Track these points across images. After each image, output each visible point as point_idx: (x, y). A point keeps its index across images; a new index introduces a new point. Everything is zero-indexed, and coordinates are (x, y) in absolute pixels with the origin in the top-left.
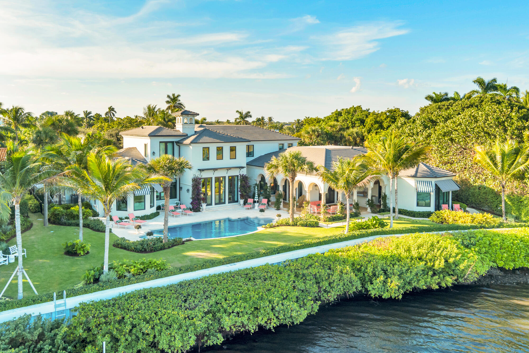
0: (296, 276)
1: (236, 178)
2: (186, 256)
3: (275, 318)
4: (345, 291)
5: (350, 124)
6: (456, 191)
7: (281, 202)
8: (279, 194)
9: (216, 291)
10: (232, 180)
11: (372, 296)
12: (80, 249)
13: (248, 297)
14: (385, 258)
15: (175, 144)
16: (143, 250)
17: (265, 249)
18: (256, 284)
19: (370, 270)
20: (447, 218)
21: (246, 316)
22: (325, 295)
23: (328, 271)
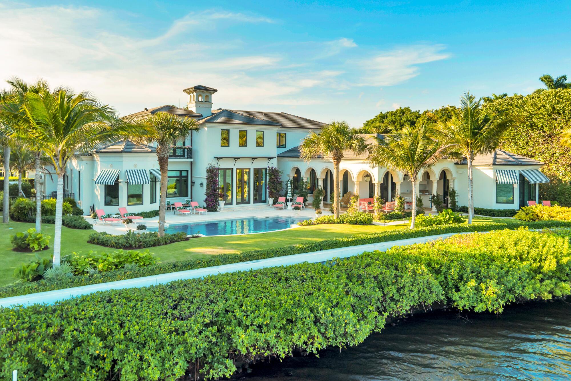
0: (349, 278)
1: (264, 171)
2: (188, 253)
3: (320, 336)
4: (421, 300)
5: (399, 126)
6: (544, 184)
7: (321, 200)
8: (319, 190)
9: (226, 294)
10: (258, 172)
11: (460, 308)
12: (33, 242)
13: (277, 303)
14: (472, 257)
16: (128, 245)
17: (302, 244)
18: (290, 286)
19: (454, 272)
20: (540, 215)
21: (274, 332)
22: (393, 305)
23: (394, 271)
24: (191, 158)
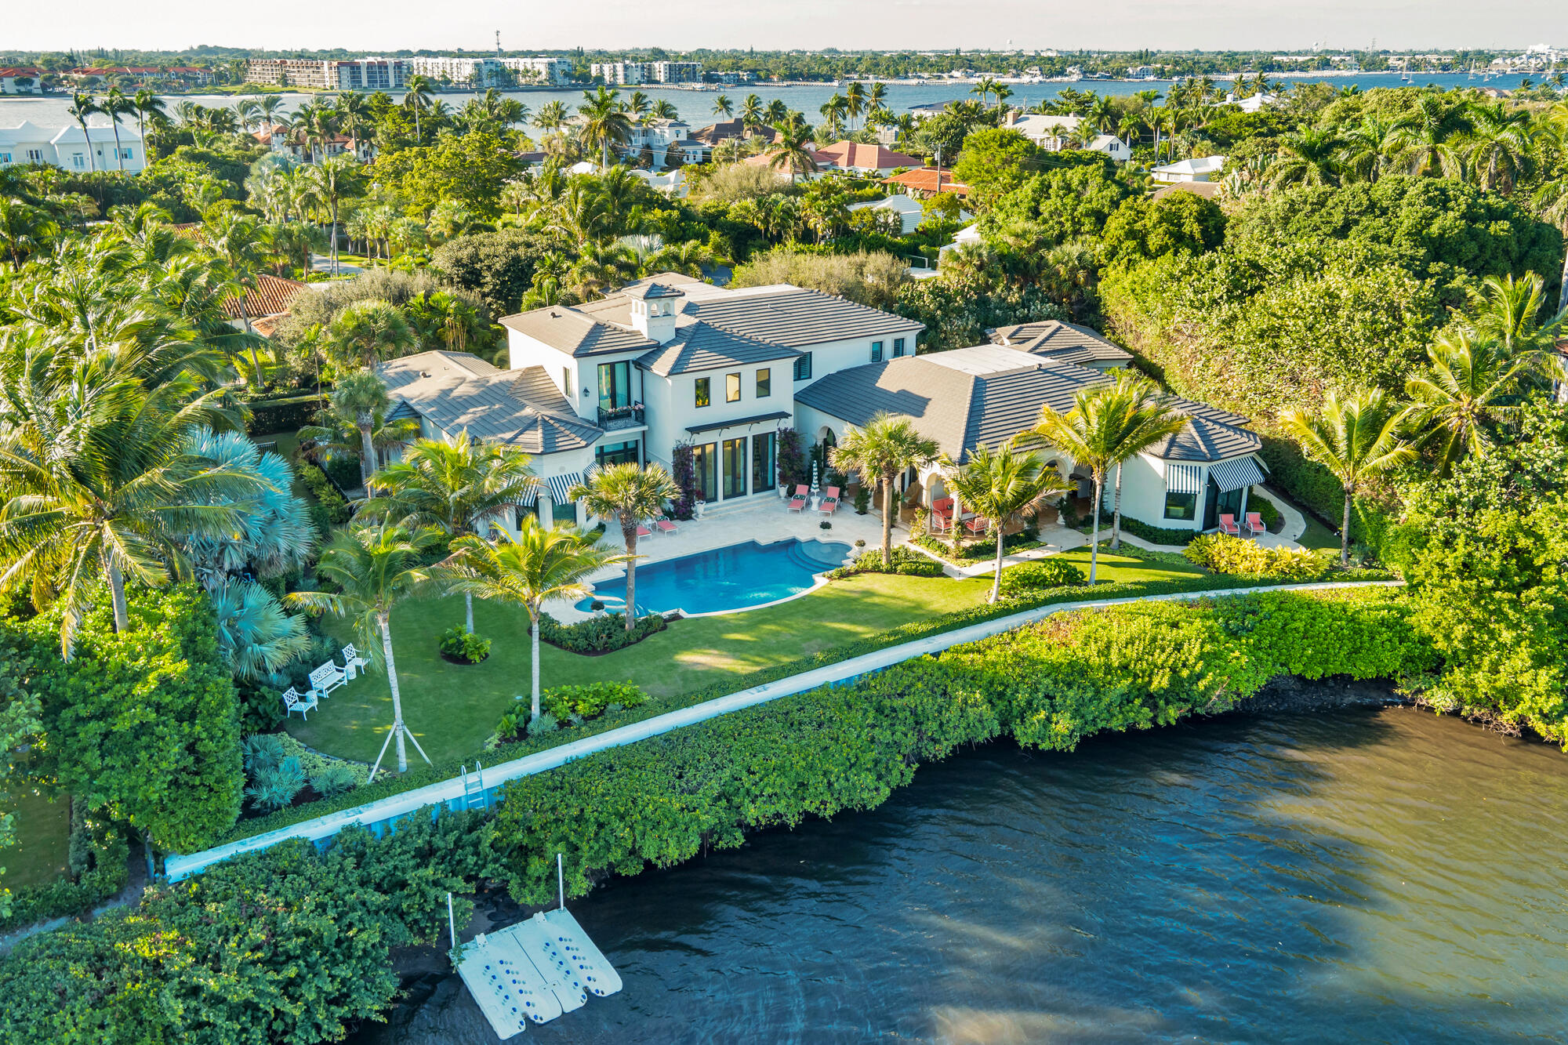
0: (879, 712)
1: (770, 437)
3: (833, 801)
4: (969, 737)
5: (1068, 225)
7: (869, 497)
9: (732, 754)
10: (760, 441)
11: (1021, 744)
13: (788, 764)
14: (1055, 668)
15: (632, 366)
16: (590, 647)
18: (803, 737)
19: (1022, 695)
20: (1216, 559)
21: (783, 802)
22: (930, 747)
23: (940, 699)
24: (644, 424)
